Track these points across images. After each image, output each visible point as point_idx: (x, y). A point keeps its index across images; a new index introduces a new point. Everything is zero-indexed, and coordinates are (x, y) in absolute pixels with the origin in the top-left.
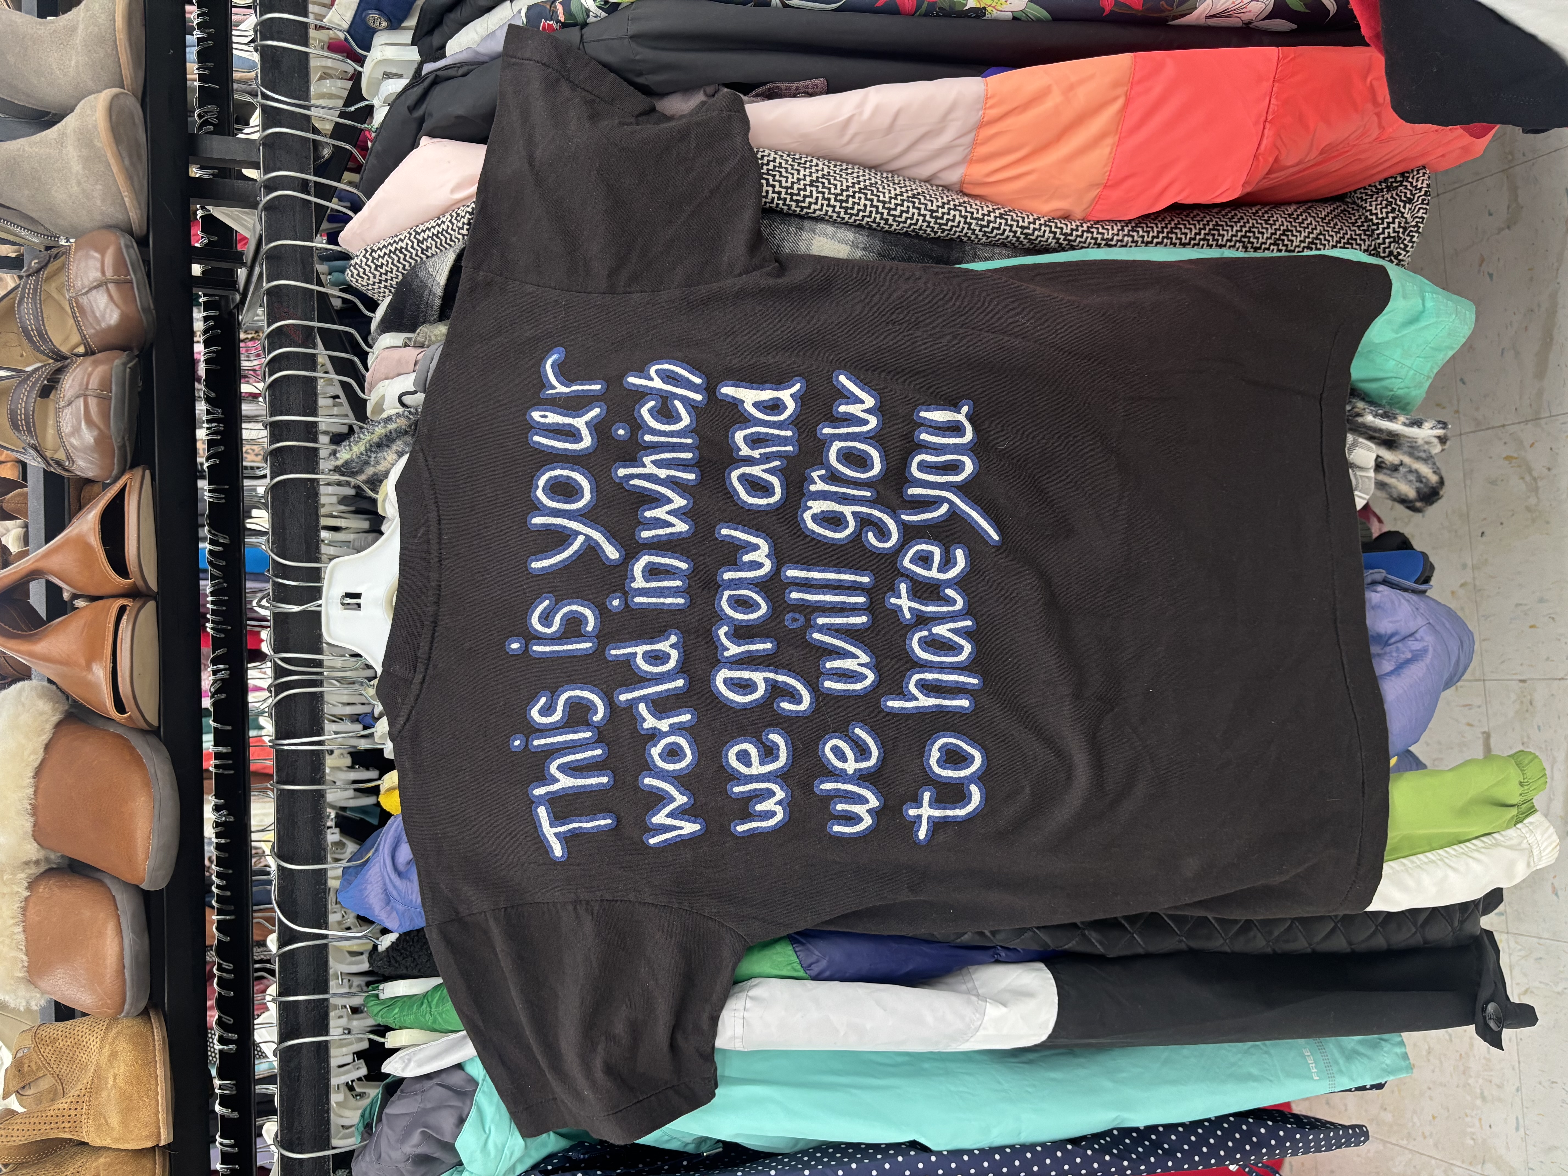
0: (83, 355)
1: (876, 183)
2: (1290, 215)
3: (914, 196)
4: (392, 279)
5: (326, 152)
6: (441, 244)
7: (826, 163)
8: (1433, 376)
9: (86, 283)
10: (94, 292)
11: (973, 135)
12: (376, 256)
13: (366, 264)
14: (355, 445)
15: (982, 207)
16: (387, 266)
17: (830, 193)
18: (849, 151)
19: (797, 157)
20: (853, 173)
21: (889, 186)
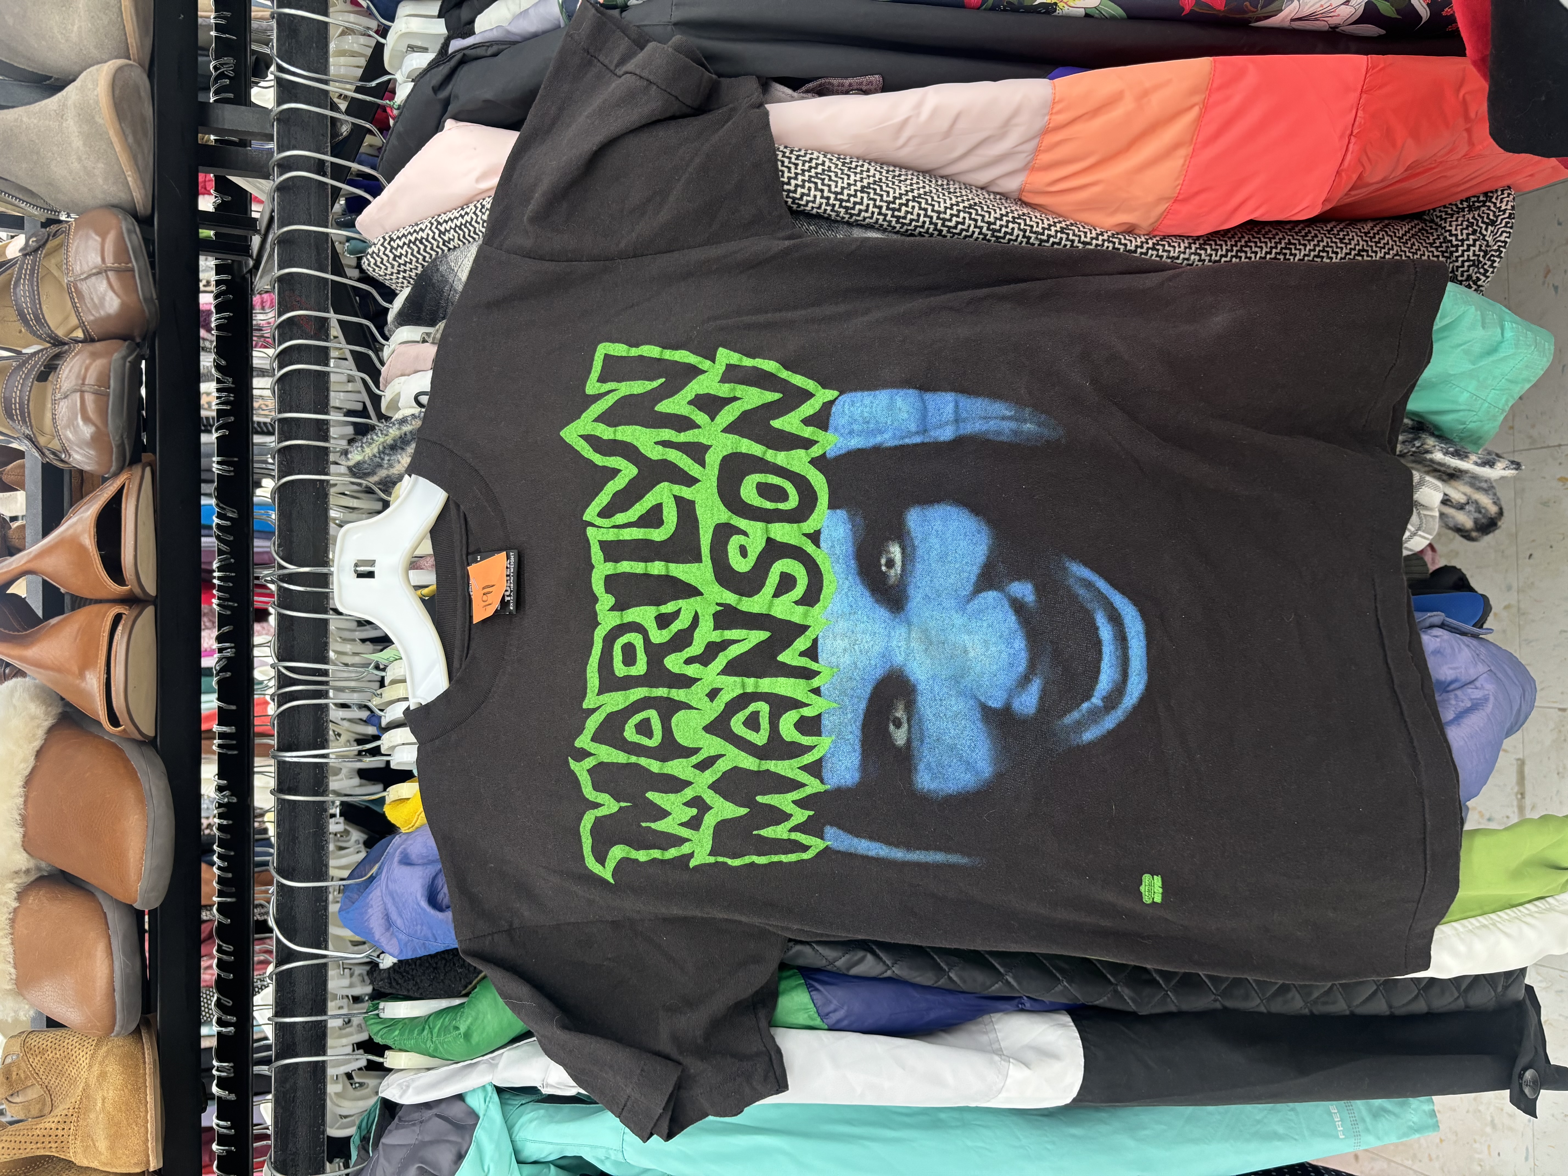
0: (81, 342)
1: (931, 192)
2: (1366, 234)
3: (970, 207)
4: (411, 270)
5: (345, 130)
6: (464, 237)
7: (878, 169)
8: (1507, 409)
9: (86, 268)
10: (94, 278)
11: (1036, 141)
12: (395, 246)
13: (384, 254)
14: (368, 447)
15: (1042, 220)
16: (406, 256)
17: (882, 200)
18: (904, 154)
19: (848, 161)
20: (906, 180)
21: (944, 195)
